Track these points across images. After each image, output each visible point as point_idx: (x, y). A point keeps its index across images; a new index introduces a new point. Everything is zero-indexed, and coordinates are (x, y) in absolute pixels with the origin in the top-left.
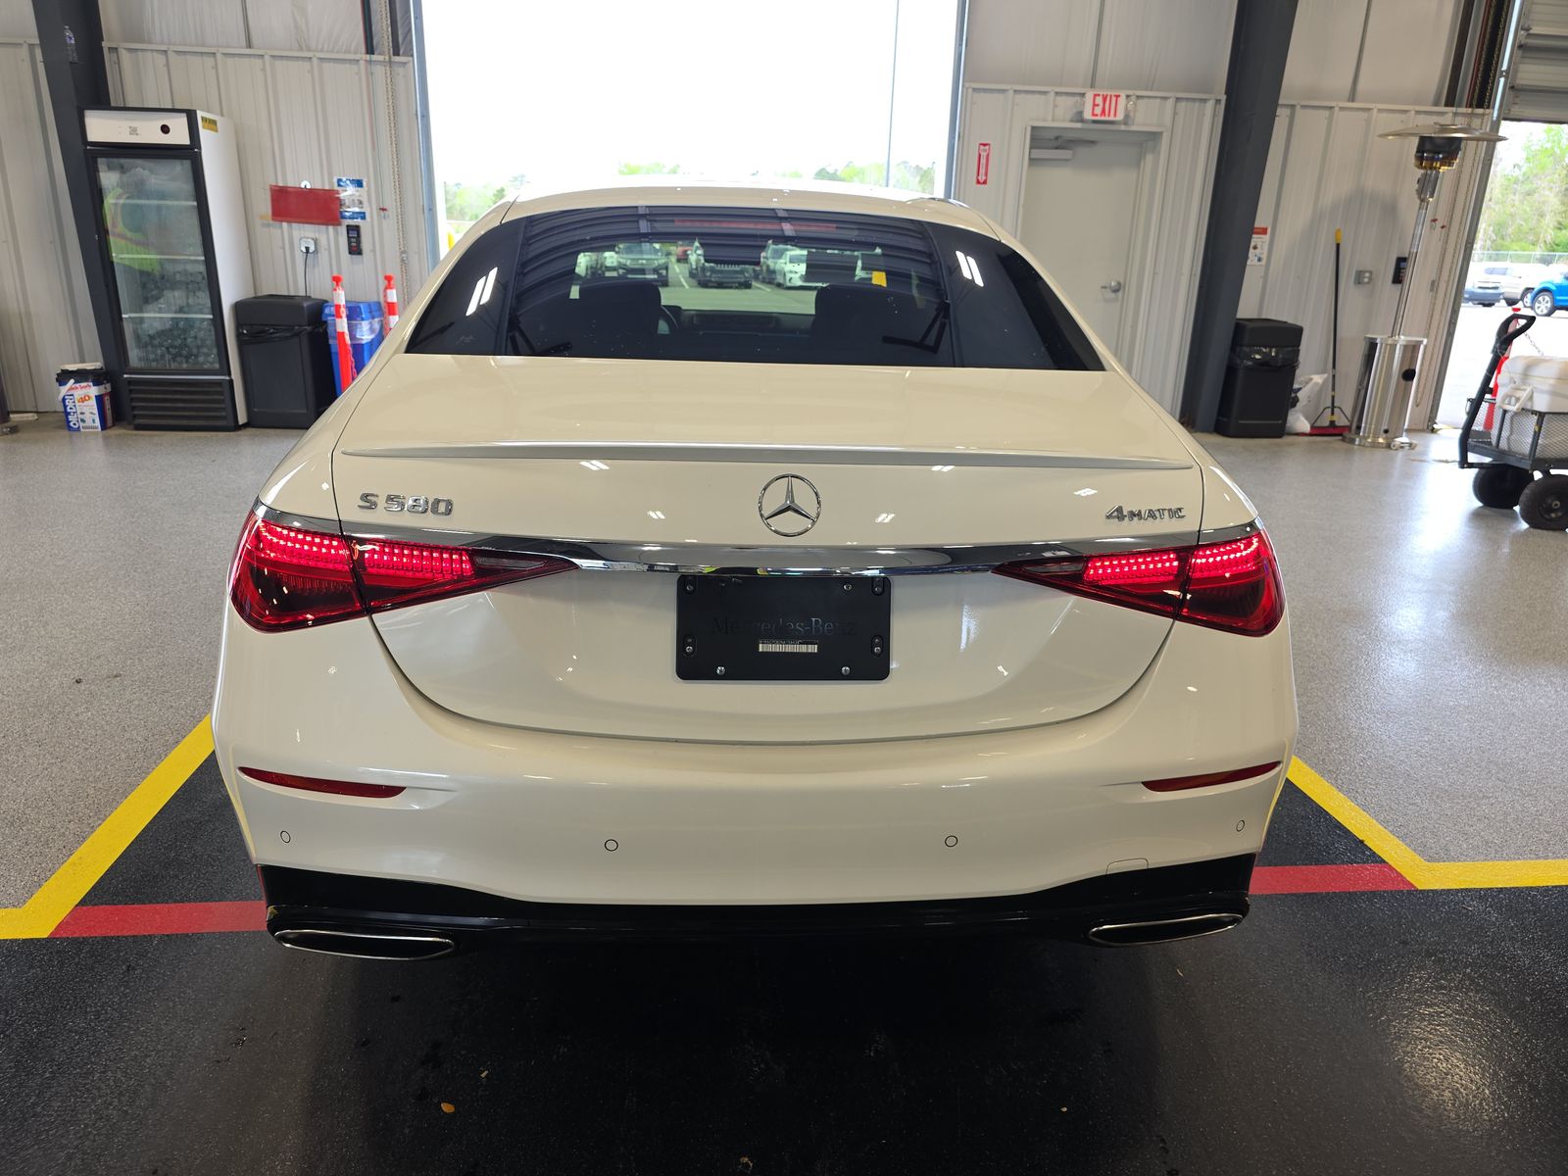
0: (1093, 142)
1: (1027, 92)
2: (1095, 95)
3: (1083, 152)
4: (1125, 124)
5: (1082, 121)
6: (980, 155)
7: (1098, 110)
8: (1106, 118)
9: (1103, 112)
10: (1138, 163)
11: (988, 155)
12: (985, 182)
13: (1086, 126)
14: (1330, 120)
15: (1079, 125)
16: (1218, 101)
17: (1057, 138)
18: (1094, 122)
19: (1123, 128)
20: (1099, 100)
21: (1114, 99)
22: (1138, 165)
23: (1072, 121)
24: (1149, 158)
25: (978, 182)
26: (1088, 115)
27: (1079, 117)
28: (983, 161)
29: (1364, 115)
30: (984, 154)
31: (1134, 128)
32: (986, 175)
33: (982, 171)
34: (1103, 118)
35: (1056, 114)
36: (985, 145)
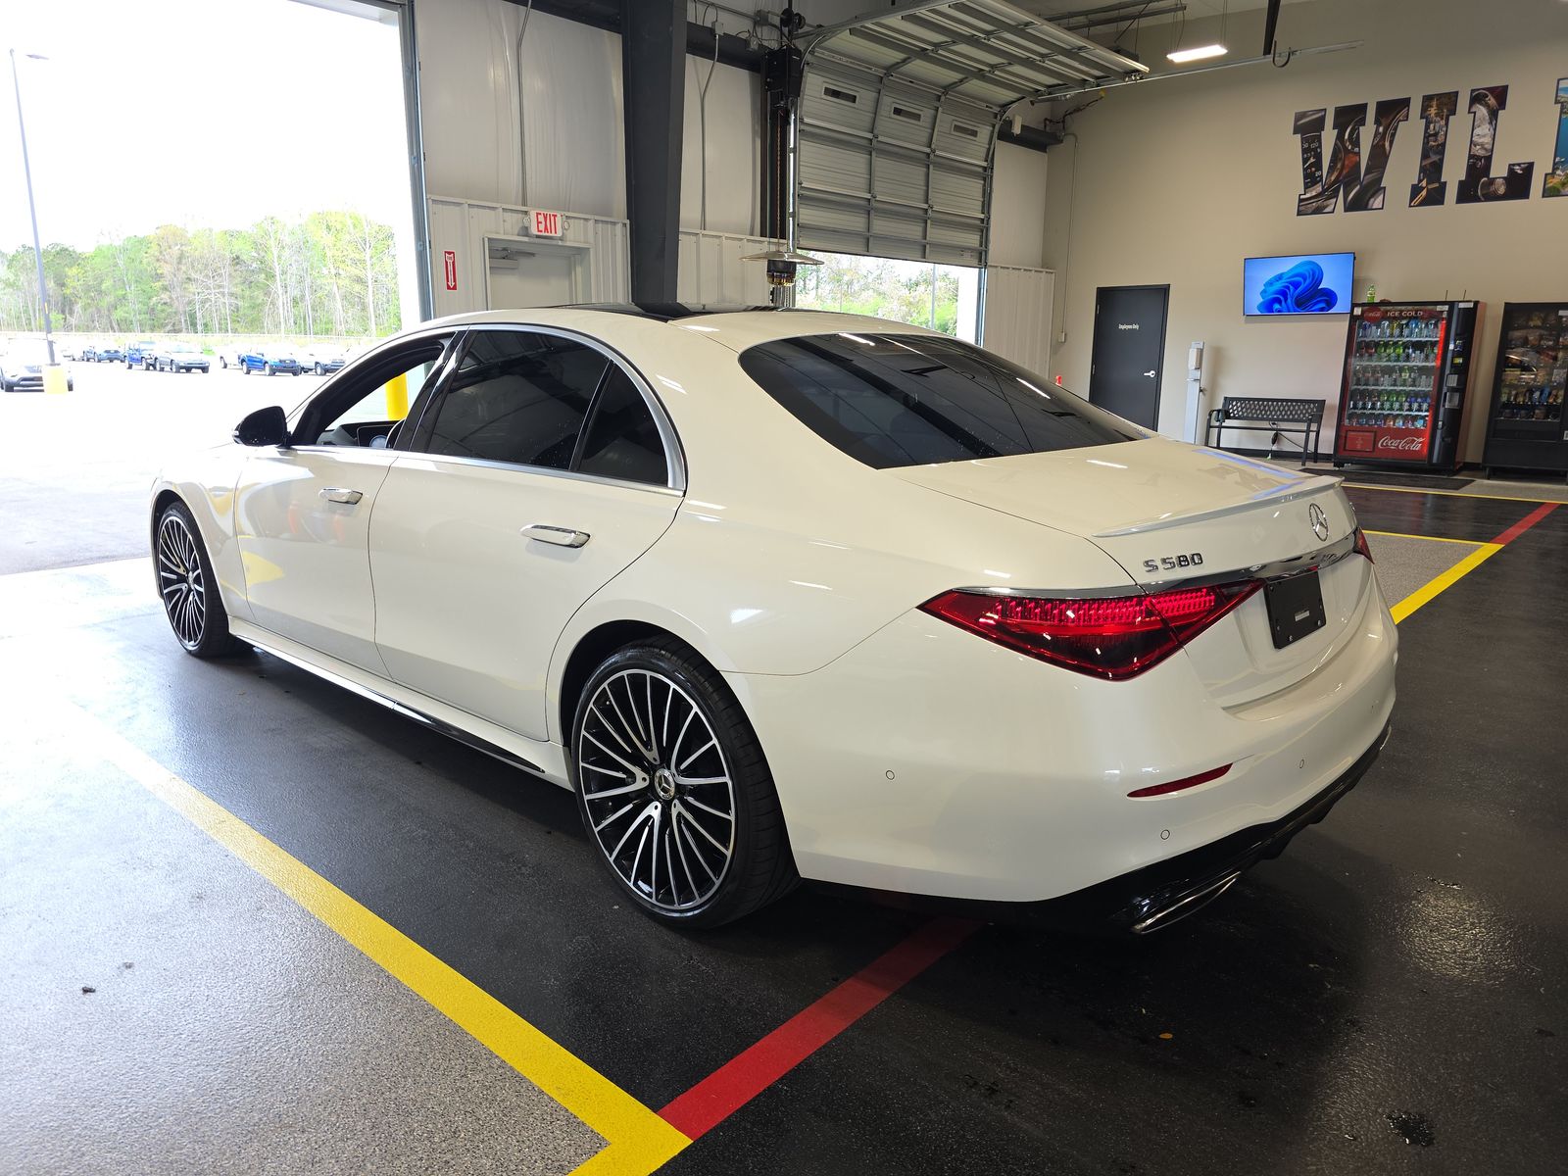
0: (533, 254)
1: (478, 206)
2: (538, 214)
3: (524, 262)
4: (561, 240)
5: (527, 235)
6: (446, 262)
7: (542, 227)
8: (549, 234)
9: (546, 228)
10: (569, 273)
11: (454, 262)
12: (455, 288)
13: (532, 240)
14: (697, 243)
15: (526, 239)
16: (625, 225)
17: (505, 249)
18: (538, 237)
19: (560, 243)
20: (541, 219)
21: (552, 218)
22: (570, 274)
23: (518, 235)
24: (579, 269)
25: (449, 288)
26: (534, 231)
27: (525, 231)
28: (450, 268)
29: (717, 241)
30: (450, 262)
31: (568, 244)
32: (455, 281)
33: (451, 277)
34: (546, 234)
35: (506, 229)
36: (450, 253)
